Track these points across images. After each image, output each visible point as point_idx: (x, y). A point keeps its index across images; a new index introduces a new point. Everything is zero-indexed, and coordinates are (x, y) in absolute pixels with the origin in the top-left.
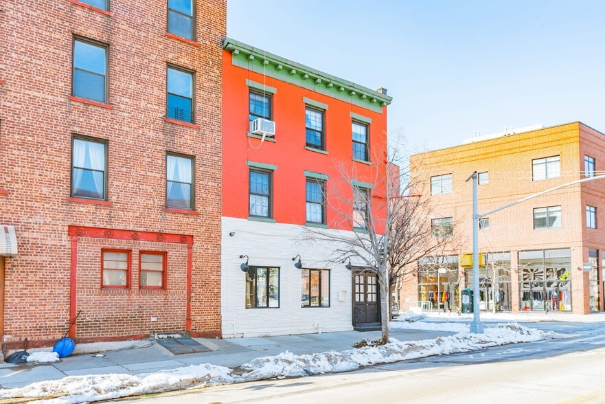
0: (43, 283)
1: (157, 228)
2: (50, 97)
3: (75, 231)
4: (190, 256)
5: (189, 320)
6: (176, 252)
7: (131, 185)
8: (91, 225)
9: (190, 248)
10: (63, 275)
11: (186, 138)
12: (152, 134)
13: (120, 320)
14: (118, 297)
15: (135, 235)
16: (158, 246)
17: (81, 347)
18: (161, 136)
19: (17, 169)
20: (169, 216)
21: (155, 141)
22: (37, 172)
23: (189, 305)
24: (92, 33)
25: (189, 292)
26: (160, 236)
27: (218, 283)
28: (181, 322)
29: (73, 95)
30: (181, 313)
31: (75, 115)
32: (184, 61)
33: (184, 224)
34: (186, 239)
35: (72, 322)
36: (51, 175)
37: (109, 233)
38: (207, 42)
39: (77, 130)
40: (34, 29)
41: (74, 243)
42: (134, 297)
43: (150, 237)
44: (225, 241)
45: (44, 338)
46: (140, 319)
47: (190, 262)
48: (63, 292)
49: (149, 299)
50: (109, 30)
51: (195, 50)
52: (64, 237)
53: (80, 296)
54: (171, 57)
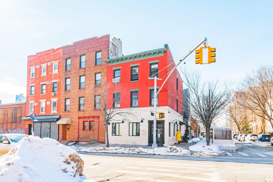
0: (75, 129)
1: (92, 115)
2: (76, 91)
3: (79, 118)
4: (99, 121)
5: (98, 138)
6: (96, 120)
7: (88, 106)
8: (81, 116)
9: (99, 119)
10: (77, 127)
11: (98, 91)
12: (92, 92)
13: (86, 137)
14: (85, 132)
15: (89, 117)
16: (93, 119)
17: (80, 143)
18: (94, 92)
19: (72, 107)
20: (95, 112)
21: (92, 94)
22: (74, 107)
23: (98, 134)
24: (82, 74)
25: (99, 131)
26: (93, 117)
28: (97, 138)
29: (80, 88)
30: (97, 136)
31: (80, 93)
32: (99, 71)
33: (98, 113)
34: (98, 117)
35: (78, 137)
36: (76, 107)
37: (85, 117)
38: (104, 63)
39: (80, 96)
40: (74, 78)
41: (79, 120)
42: (88, 132)
43: (92, 117)
45: (75, 140)
46: (89, 137)
47: (99, 123)
48: (77, 131)
49: (91, 132)
50: (85, 72)
51: (101, 67)
52: (78, 119)
53: (80, 132)
54: (96, 72)
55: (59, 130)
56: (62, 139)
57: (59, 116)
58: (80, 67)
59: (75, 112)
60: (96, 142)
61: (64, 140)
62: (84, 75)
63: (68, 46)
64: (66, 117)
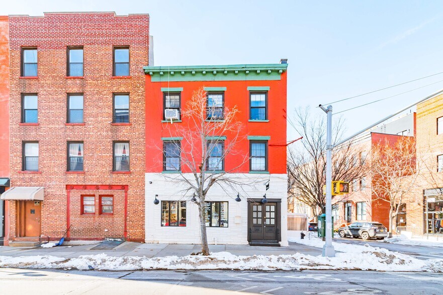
0: (56, 212)
1: (108, 182)
2: (57, 126)
3: (69, 187)
4: (126, 197)
5: (126, 232)
6: (119, 194)
7: (94, 162)
8: (76, 184)
9: (126, 192)
10: (64, 208)
11: (124, 132)
12: (105, 134)
13: (90, 230)
14: (88, 219)
15: (97, 187)
16: (108, 192)
17: (72, 242)
18: (110, 133)
19: (45, 162)
20: (114, 176)
21: (107, 137)
22: (53, 162)
23: (126, 223)
24: (75, 90)
25: (126, 216)
26: (111, 187)
27: (143, 211)
28: (122, 232)
29: (68, 121)
30: (122, 227)
31: (68, 132)
32: (123, 89)
33: (123, 179)
34: (124, 187)
35: (68, 230)
36: (58, 162)
37: (85, 187)
38: (137, 74)
39: (69, 139)
40: (50, 96)
41: (68, 193)
42: (96, 219)
43: (105, 187)
44: (147, 187)
45: (56, 237)
46: (98, 230)
47: (126, 200)
48: (64, 216)
49: (104, 220)
50: (83, 86)
51: (129, 81)
52: (64, 190)
53: (71, 218)
54: (115, 89)
55: (4, 214)
56: (16, 235)
57: (6, 181)
58: (68, 74)
59: (56, 173)
60: (119, 240)
61: (20, 236)
62: (81, 94)
63: (25, 18)
64: (27, 183)
